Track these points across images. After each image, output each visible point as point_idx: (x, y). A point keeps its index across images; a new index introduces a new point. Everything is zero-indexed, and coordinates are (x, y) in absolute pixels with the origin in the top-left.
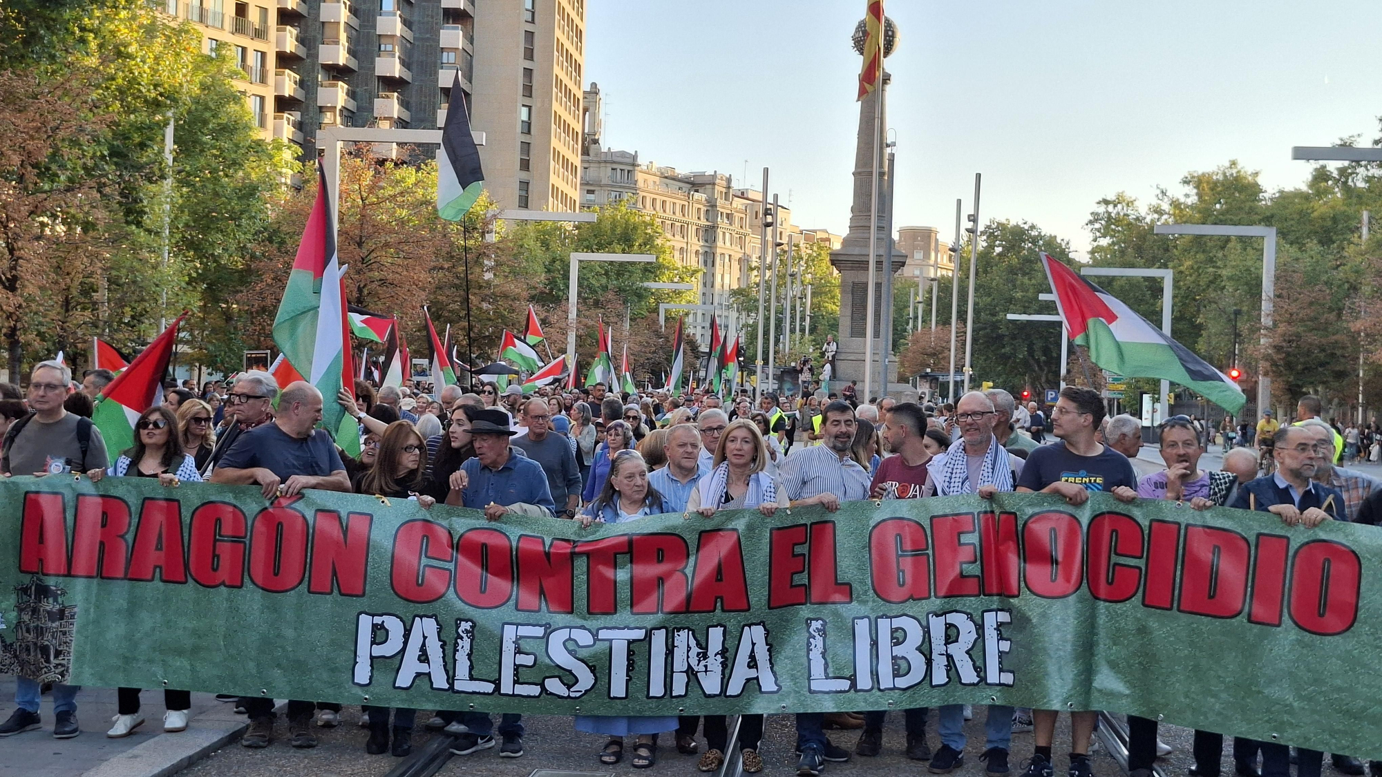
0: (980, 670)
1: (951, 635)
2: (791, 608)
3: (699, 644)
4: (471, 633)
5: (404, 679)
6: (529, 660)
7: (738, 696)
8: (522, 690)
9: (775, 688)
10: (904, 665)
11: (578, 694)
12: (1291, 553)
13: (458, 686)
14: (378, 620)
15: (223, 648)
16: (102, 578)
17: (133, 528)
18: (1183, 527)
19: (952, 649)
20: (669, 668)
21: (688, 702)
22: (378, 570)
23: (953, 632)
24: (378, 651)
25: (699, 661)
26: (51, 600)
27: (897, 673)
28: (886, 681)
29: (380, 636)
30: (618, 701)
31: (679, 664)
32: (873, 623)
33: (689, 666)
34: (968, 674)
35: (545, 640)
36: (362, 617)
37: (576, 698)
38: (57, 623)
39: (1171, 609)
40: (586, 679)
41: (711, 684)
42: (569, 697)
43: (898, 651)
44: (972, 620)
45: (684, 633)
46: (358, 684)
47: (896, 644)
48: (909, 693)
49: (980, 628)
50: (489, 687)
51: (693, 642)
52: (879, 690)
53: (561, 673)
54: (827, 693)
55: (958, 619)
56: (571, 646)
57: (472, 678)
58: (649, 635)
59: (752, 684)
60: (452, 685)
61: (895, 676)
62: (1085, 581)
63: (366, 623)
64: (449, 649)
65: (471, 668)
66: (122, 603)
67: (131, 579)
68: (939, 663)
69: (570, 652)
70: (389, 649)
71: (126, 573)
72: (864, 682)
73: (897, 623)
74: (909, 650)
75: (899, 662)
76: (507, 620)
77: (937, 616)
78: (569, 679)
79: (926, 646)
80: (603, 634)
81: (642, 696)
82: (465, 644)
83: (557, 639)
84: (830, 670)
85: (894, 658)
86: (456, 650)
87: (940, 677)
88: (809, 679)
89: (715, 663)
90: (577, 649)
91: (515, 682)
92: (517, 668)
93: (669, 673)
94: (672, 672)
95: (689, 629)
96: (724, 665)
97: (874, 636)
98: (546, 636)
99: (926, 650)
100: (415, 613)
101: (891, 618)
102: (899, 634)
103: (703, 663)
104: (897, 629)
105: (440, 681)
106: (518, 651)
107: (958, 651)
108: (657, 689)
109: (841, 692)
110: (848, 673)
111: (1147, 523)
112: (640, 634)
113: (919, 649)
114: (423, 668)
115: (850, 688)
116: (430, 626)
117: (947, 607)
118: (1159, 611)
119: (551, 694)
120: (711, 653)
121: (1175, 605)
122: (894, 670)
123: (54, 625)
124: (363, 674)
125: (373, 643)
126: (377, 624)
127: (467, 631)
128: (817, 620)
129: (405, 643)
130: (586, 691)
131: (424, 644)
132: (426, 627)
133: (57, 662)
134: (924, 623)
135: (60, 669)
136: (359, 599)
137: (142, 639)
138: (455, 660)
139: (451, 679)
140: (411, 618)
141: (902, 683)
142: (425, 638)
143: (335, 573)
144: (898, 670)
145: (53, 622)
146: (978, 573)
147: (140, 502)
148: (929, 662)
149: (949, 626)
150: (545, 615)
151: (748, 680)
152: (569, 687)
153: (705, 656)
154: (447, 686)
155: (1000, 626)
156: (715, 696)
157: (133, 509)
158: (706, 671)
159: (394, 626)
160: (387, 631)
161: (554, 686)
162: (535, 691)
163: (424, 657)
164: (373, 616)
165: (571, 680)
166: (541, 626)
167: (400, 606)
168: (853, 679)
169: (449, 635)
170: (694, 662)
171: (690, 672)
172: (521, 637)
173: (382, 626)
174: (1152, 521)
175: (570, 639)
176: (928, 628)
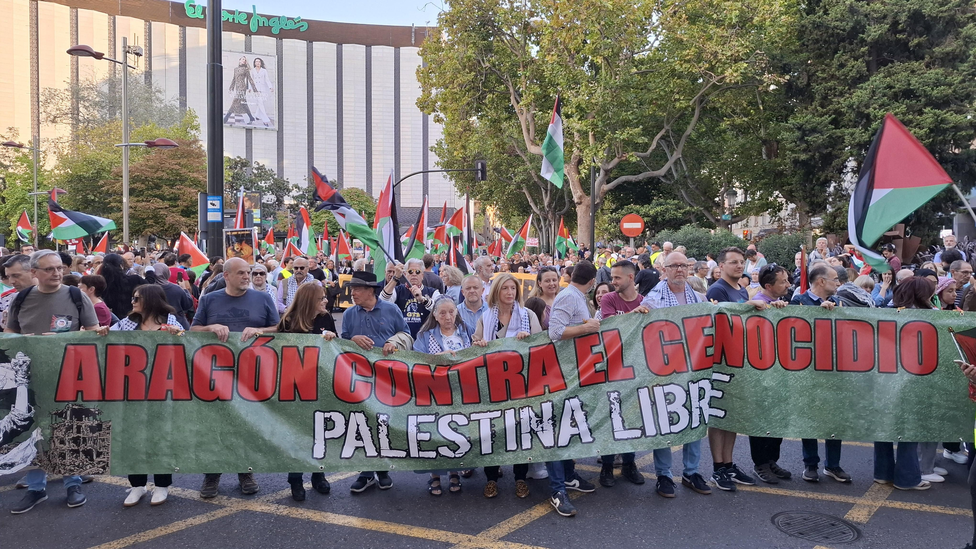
1: (701, 395)
2: (596, 386)
3: (536, 415)
4: (386, 423)
5: (347, 452)
6: (426, 437)
7: (566, 446)
8: (424, 454)
9: (591, 440)
10: (676, 417)
11: (461, 455)
12: (898, 330)
13: (383, 453)
14: (327, 415)
15: (220, 442)
16: (128, 400)
17: (150, 365)
18: (833, 321)
19: (703, 403)
20: (518, 432)
21: (533, 452)
22: (325, 386)
23: (702, 392)
24: (329, 434)
25: (538, 425)
26: (91, 418)
27: (672, 423)
28: (665, 428)
29: (329, 424)
30: (487, 456)
31: (525, 429)
32: (651, 390)
33: (531, 428)
35: (436, 423)
36: (317, 414)
37: (459, 457)
38: (97, 434)
39: (832, 370)
40: (465, 446)
41: (547, 439)
42: (455, 457)
45: (526, 410)
46: (317, 459)
47: (670, 403)
48: (680, 434)
50: (404, 454)
51: (532, 415)
52: (661, 434)
53: (448, 443)
54: (626, 439)
55: (704, 384)
56: (453, 425)
57: (391, 449)
58: (503, 414)
59: (576, 438)
60: (379, 453)
61: (670, 425)
62: (777, 359)
63: (320, 417)
64: (374, 431)
65: (390, 443)
66: (144, 417)
67: (149, 400)
68: (696, 413)
69: (453, 429)
70: (336, 433)
71: (146, 397)
72: (651, 430)
73: (667, 389)
74: (677, 407)
75: (672, 415)
76: (410, 413)
77: (694, 383)
78: (454, 447)
79: (688, 403)
80: (474, 417)
81: (502, 451)
82: (384, 429)
83: (444, 421)
84: (626, 424)
85: (670, 413)
86: (378, 433)
87: (696, 422)
88: (613, 432)
89: (548, 425)
90: (458, 427)
91: (419, 450)
92: (419, 442)
93: (519, 435)
94: (521, 434)
95: (529, 406)
96: (554, 425)
97: (652, 398)
98: (437, 421)
99: (688, 406)
100: (351, 410)
101: (663, 386)
102: (671, 397)
103: (540, 426)
104: (668, 393)
105: (371, 451)
106: (419, 431)
108: (512, 445)
109: (635, 438)
110: (639, 425)
111: (813, 321)
112: (497, 414)
113: (684, 406)
114: (360, 444)
115: (642, 435)
116: (360, 418)
117: (700, 377)
118: (825, 372)
119: (443, 456)
120: (545, 419)
121: (835, 368)
122: (670, 421)
123: (94, 435)
124: (319, 451)
125: (325, 430)
126: (327, 418)
127: (383, 421)
128: (614, 392)
129: (346, 429)
130: (466, 453)
131: (358, 429)
132: (358, 419)
133: (99, 459)
134: (687, 389)
135: (102, 465)
136: (314, 402)
137: (159, 440)
138: (379, 439)
139: (378, 450)
140: (348, 413)
141: (676, 429)
142: (358, 425)
143: (296, 388)
144: (672, 421)
145: (93, 433)
147: (154, 347)
148: (690, 413)
149: (701, 389)
150: (435, 408)
151: (573, 436)
152: (454, 452)
153: (541, 422)
154: (376, 454)
156: (551, 447)
157: (149, 352)
158: (543, 431)
159: (338, 418)
160: (334, 422)
161: (444, 451)
162: (433, 454)
163: (359, 437)
164: (324, 412)
166: (432, 415)
167: (340, 405)
168: (643, 429)
169: (373, 423)
170: (534, 426)
171: (532, 432)
172: (420, 423)
173: (330, 418)
174: (815, 319)
175: (452, 421)
176: (689, 391)
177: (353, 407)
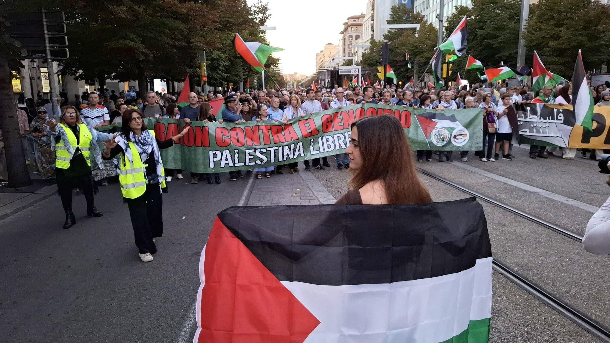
0: (346, 145)
1: (339, 139)
2: (307, 138)
3: (289, 149)
4: (238, 153)
5: (222, 165)
6: (252, 157)
7: (296, 158)
8: (250, 164)
9: (304, 155)
10: (330, 146)
13: (236, 165)
14: (214, 152)
19: (340, 142)
21: (286, 161)
22: (213, 141)
23: (339, 138)
24: (215, 159)
27: (328, 148)
28: (326, 150)
29: (215, 156)
31: (285, 154)
32: (322, 138)
34: (344, 147)
35: (255, 152)
36: (210, 152)
40: (265, 159)
41: (291, 156)
43: (328, 143)
44: (343, 135)
45: (286, 147)
46: (211, 168)
48: (332, 152)
49: (345, 136)
50: (243, 164)
51: (288, 148)
52: (325, 152)
53: (260, 159)
54: (315, 154)
55: (340, 135)
57: (239, 163)
58: (279, 148)
59: (299, 155)
60: (234, 165)
63: (211, 153)
64: (233, 157)
65: (239, 160)
68: (337, 145)
69: (261, 154)
70: (218, 159)
72: (322, 151)
74: (330, 143)
76: (246, 149)
77: (335, 135)
79: (334, 141)
80: (268, 149)
81: (277, 162)
82: (237, 155)
83: (258, 151)
84: (314, 149)
85: (328, 145)
86: (234, 157)
87: (338, 148)
88: (311, 152)
89: (292, 152)
90: (263, 153)
91: (249, 162)
92: (249, 159)
93: (283, 156)
96: (294, 152)
97: (322, 141)
99: (334, 142)
101: (325, 136)
102: (328, 140)
105: (231, 164)
106: (249, 155)
107: (341, 142)
108: (280, 160)
110: (318, 149)
112: (277, 148)
113: (332, 142)
114: (227, 162)
115: (319, 153)
116: (227, 152)
117: (337, 133)
119: (258, 164)
124: (212, 165)
125: (214, 158)
127: (237, 152)
128: (312, 139)
129: (222, 157)
130: (265, 162)
131: (226, 157)
132: (227, 153)
136: (208, 148)
138: (234, 159)
139: (234, 164)
140: (222, 151)
141: (330, 150)
142: (226, 155)
143: (202, 142)
146: (343, 124)
148: (335, 145)
149: (338, 137)
150: (254, 147)
152: (262, 162)
153: (290, 151)
154: (233, 165)
155: (348, 135)
158: (290, 154)
159: (218, 153)
160: (217, 155)
161: (258, 162)
162: (254, 163)
163: (227, 159)
164: (213, 151)
165: (262, 160)
167: (219, 148)
168: (319, 151)
169: (232, 154)
170: (288, 153)
171: (287, 155)
172: (250, 152)
173: (215, 153)
175: (261, 151)
176: (334, 138)
177: (224, 148)
